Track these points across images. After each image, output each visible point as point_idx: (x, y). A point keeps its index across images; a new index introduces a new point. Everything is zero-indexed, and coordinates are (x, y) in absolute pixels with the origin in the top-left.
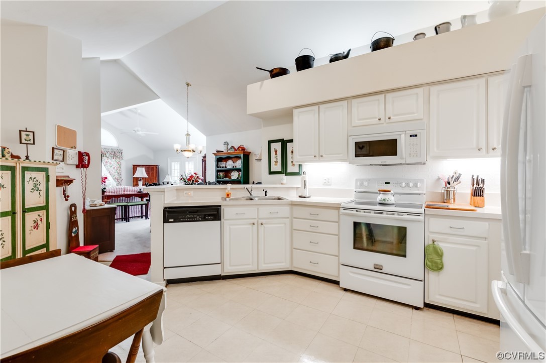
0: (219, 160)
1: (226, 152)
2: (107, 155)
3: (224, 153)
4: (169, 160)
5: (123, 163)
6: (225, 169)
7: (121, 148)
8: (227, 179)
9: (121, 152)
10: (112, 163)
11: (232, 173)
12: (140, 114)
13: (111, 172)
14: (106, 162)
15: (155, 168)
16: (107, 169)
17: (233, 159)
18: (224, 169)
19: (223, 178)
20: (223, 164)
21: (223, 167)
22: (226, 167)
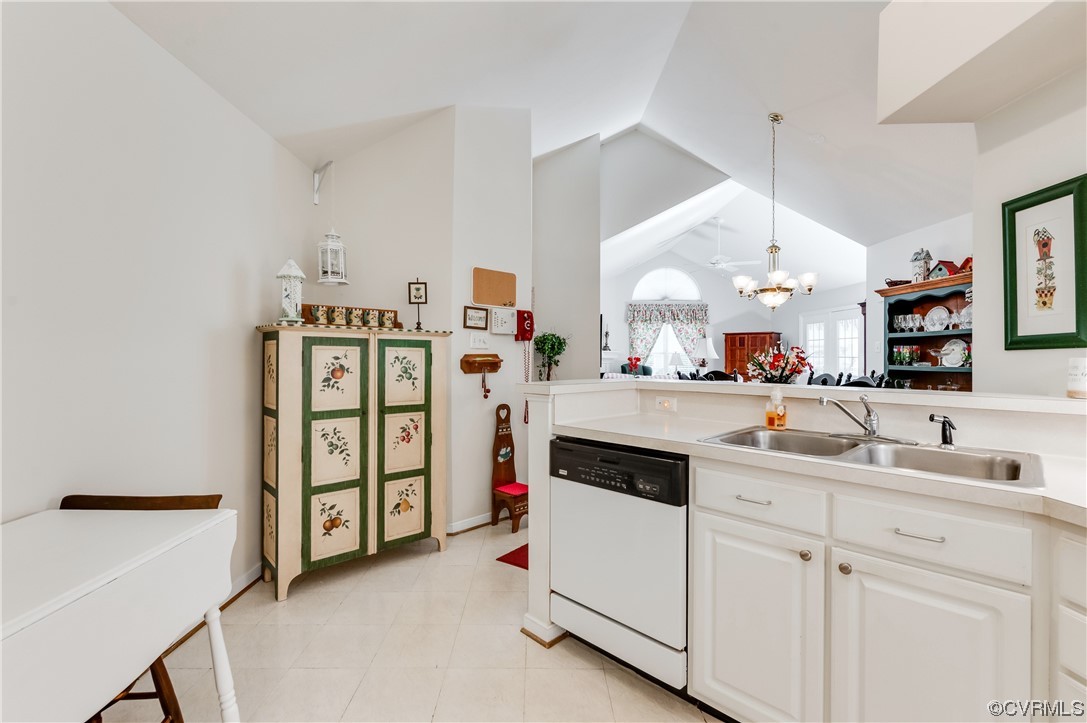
0: (897, 309)
1: (921, 280)
2: (681, 317)
3: (913, 287)
4: (801, 319)
5: (709, 330)
6: (921, 334)
7: (705, 302)
8: (926, 366)
9: (704, 309)
10: (690, 331)
11: (947, 348)
12: (723, 228)
13: (688, 347)
14: (679, 331)
15: (768, 339)
16: (682, 344)
17: (952, 303)
18: (915, 334)
19: (910, 364)
20: (910, 322)
21: (911, 330)
22: (921, 329)
